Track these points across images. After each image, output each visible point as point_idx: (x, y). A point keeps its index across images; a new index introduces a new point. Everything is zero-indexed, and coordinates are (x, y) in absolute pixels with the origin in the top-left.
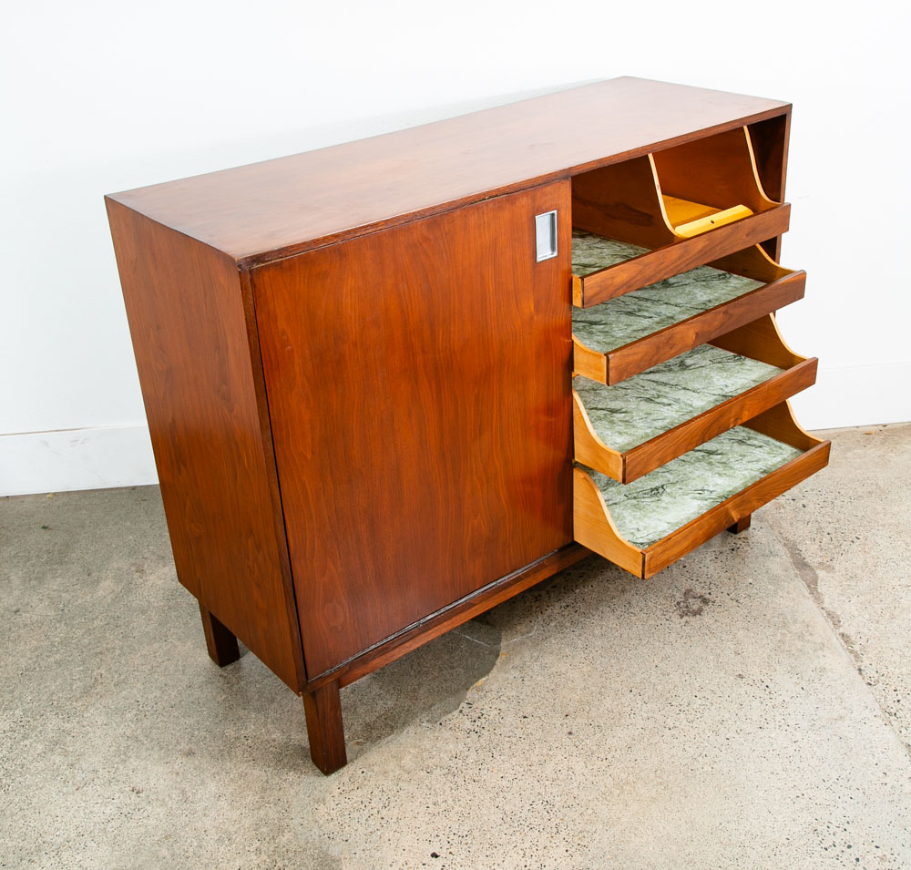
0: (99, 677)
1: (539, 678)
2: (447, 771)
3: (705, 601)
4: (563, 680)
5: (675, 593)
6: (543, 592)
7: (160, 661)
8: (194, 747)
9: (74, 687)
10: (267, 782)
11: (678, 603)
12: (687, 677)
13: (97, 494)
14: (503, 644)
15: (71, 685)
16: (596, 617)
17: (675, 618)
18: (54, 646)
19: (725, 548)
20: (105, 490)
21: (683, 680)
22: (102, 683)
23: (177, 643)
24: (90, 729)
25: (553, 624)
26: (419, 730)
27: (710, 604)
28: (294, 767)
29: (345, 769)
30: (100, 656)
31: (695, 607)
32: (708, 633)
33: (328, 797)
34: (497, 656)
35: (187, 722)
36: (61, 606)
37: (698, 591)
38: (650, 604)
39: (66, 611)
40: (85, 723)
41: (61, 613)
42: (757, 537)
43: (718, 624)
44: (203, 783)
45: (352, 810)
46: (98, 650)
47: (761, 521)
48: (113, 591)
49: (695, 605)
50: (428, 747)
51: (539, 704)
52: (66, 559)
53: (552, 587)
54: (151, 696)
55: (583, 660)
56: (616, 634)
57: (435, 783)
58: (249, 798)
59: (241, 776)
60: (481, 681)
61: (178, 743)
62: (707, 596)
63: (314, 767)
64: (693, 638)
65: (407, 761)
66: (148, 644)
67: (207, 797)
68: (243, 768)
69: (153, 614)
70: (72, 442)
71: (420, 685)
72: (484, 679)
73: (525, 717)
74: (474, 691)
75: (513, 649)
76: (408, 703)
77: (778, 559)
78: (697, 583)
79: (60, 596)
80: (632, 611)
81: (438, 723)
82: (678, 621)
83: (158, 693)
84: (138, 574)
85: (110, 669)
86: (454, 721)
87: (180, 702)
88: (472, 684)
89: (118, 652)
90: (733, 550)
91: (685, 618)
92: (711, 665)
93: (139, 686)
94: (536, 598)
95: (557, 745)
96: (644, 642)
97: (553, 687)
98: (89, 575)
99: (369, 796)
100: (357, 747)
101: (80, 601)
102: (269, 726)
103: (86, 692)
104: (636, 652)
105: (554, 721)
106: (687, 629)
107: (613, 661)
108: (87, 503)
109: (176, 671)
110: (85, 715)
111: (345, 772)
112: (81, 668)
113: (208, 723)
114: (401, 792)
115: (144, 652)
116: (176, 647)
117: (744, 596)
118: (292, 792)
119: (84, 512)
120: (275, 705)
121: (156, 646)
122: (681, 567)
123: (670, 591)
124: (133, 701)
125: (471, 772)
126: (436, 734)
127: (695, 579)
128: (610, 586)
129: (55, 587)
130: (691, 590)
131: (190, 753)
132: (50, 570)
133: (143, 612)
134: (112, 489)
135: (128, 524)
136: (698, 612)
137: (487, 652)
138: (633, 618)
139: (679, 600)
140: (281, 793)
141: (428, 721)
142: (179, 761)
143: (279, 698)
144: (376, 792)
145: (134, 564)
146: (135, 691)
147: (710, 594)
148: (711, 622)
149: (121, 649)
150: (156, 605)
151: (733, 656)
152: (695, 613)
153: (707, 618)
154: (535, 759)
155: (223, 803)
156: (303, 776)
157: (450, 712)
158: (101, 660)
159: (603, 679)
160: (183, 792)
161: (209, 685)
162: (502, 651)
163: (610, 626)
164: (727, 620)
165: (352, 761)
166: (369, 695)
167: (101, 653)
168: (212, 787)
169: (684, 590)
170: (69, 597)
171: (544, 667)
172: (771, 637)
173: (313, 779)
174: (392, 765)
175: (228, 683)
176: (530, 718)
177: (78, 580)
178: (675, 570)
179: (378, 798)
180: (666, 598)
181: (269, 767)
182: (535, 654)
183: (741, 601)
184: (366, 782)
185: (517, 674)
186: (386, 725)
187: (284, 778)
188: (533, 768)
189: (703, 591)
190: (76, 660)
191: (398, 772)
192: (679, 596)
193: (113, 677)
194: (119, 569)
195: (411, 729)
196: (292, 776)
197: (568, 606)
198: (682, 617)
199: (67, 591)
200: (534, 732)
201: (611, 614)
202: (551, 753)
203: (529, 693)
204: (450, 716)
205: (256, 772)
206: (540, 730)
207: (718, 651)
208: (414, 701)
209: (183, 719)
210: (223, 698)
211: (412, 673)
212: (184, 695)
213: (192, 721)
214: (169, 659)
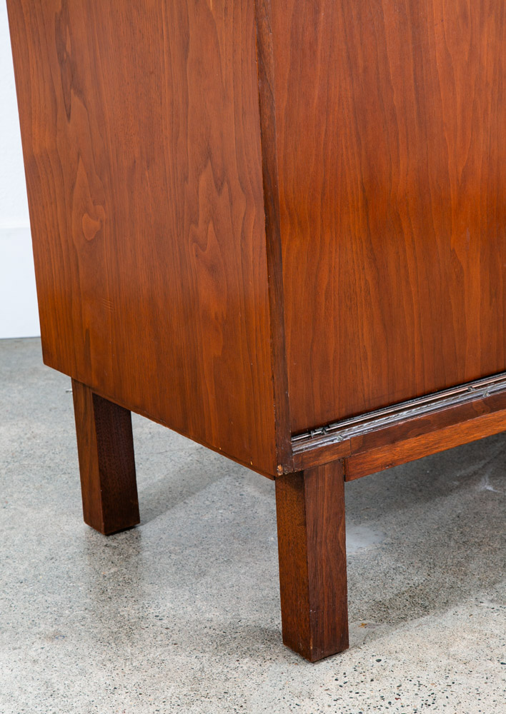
8: (63, 630)
10: (202, 670)
23: (27, 510)
26: (476, 611)
28: (250, 653)
29: (345, 656)
33: (318, 691)
35: (50, 599)
44: (83, 672)
45: (365, 707)
50: (497, 632)
58: (171, 690)
59: (152, 663)
61: (34, 623)
63: (288, 652)
65: (460, 648)
67: (93, 688)
68: (156, 653)
71: (469, 558)
76: (449, 579)
87: (35, 576)
99: (397, 692)
100: (363, 630)
102: (199, 604)
111: (345, 661)
113: (88, 601)
114: (454, 687)
116: (23, 514)
118: (250, 683)
120: (209, 579)
131: (56, 636)
140: (229, 684)
141: (492, 601)
142: (37, 646)
143: (213, 571)
144: (407, 685)
155: (121, 696)
156: (268, 663)
160: (47, 684)
161: (87, 557)
165: (356, 646)
168: (101, 677)
173: (285, 667)
174: (432, 652)
175: (120, 554)
179: (412, 693)
181: (204, 652)
184: (387, 673)
186: (414, 604)
187: (232, 666)
191: (445, 662)
195: (462, 610)
196: (246, 663)
205: (181, 659)
208: (461, 577)
209: (41, 596)
210: (112, 571)
211: (452, 544)
212: (42, 569)
213: (58, 598)
214: (13, 528)
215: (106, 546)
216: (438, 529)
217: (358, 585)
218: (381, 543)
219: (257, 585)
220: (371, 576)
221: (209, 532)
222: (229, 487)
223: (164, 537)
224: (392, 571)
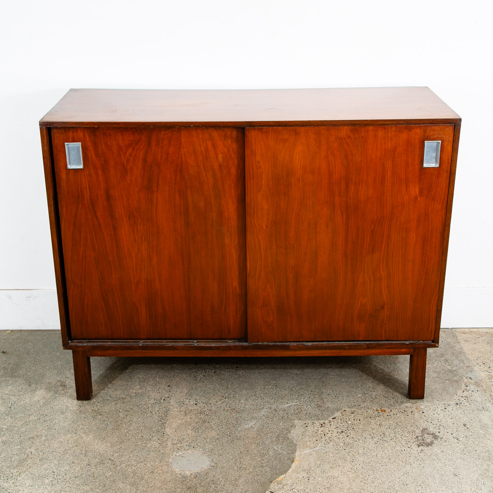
0: (30, 454)
1: (320, 479)
3: (435, 437)
4: (335, 482)
5: (415, 430)
6: (327, 422)
7: (71, 446)
9: (13, 460)
11: (417, 437)
12: (420, 488)
13: (40, 333)
14: (297, 453)
15: (11, 458)
16: (361, 441)
17: (415, 447)
18: (3, 431)
19: (452, 403)
20: (45, 330)
21: (417, 489)
22: (31, 458)
23: (84, 435)
24: (20, 488)
25: (331, 444)
27: (439, 439)
30: (32, 440)
31: (429, 441)
32: (436, 459)
34: (293, 461)
35: (85, 488)
36: (10, 404)
37: (431, 430)
38: (398, 435)
39: (12, 408)
40: (18, 484)
41: (9, 409)
42: (474, 397)
43: (444, 454)
46: (31, 436)
47: (478, 387)
48: (45, 397)
49: (429, 439)
52: (16, 374)
53: (333, 418)
54: (63, 469)
55: (350, 470)
56: (374, 454)
60: (280, 477)
62: (437, 434)
64: (425, 462)
66: (64, 434)
69: (69, 415)
70: (26, 298)
72: (283, 476)
74: (276, 484)
75: (304, 458)
77: (488, 413)
78: (431, 424)
79: (10, 398)
80: (386, 439)
82: (416, 449)
83: (67, 468)
84: (62, 387)
85: (38, 449)
87: (81, 475)
88: (275, 479)
89: (44, 438)
90: (457, 404)
91: (421, 447)
92: (437, 481)
93: (56, 462)
94: (322, 425)
96: (392, 461)
97: (329, 486)
98: (29, 386)
101: (22, 403)
103: (21, 462)
104: (386, 467)
106: (422, 455)
107: (370, 472)
108: (32, 338)
109: (81, 454)
110: (18, 479)
112: (19, 447)
113: (98, 490)
115: (61, 440)
116: (82, 438)
117: (463, 436)
119: (30, 344)
121: (69, 436)
122: (421, 412)
123: (412, 428)
124: (50, 472)
127: (429, 422)
128: (372, 421)
129: (6, 392)
130: (426, 429)
132: (4, 380)
133: (62, 413)
134: (50, 330)
135: (58, 354)
136: (430, 444)
137: (286, 458)
138: (386, 444)
139: (418, 435)
143: (146, 477)
145: (59, 381)
146: (52, 465)
147: (439, 432)
148: (439, 451)
149: (46, 436)
150: (72, 409)
151: (452, 476)
152: (428, 445)
153: (436, 449)
158: (32, 442)
159: (362, 484)
162: (297, 459)
163: (370, 448)
164: (450, 452)
166: (206, 480)
167: (32, 438)
169: (421, 428)
170: (15, 399)
171: (323, 472)
172: (480, 466)
177: (22, 388)
178: (416, 414)
180: (409, 432)
182: (318, 462)
183: (461, 439)
185: (305, 475)
189: (435, 430)
190: (16, 442)
192: (418, 432)
193: (39, 455)
194: (49, 383)
197: (342, 432)
198: (419, 446)
199: (15, 395)
201: (371, 440)
203: (312, 489)
207: (442, 472)
208: (235, 487)
209: (82, 486)
210: (110, 474)
211: (236, 468)
212: (84, 470)
213: (88, 488)
214: (77, 446)
215: (109, 459)
216: (232, 459)
217: (198, 489)
218: (210, 466)
219: (161, 487)
220: (203, 484)
221: (148, 454)
222: (160, 428)
223: (131, 455)
224: (211, 482)
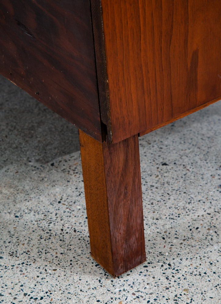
2: (42, 217)
26: (23, 168)
50: (27, 188)
51: (188, 151)
57: (21, 229)
71: (40, 123)
73: (165, 164)
81: (49, 164)
86: (71, 163)
95: (199, 198)
105: (203, 171)
125: (73, 220)
126: (43, 175)
141: (37, 161)
154: (166, 211)
157: (69, 153)
176: (172, 165)
188: (160, 221)
200: (171, 181)
202: (190, 207)
204: (67, 157)
206: (182, 180)
